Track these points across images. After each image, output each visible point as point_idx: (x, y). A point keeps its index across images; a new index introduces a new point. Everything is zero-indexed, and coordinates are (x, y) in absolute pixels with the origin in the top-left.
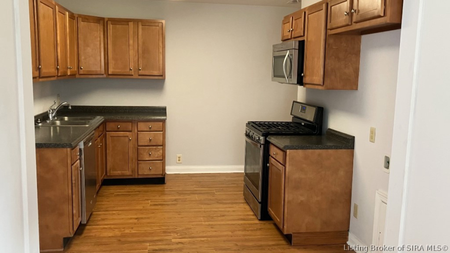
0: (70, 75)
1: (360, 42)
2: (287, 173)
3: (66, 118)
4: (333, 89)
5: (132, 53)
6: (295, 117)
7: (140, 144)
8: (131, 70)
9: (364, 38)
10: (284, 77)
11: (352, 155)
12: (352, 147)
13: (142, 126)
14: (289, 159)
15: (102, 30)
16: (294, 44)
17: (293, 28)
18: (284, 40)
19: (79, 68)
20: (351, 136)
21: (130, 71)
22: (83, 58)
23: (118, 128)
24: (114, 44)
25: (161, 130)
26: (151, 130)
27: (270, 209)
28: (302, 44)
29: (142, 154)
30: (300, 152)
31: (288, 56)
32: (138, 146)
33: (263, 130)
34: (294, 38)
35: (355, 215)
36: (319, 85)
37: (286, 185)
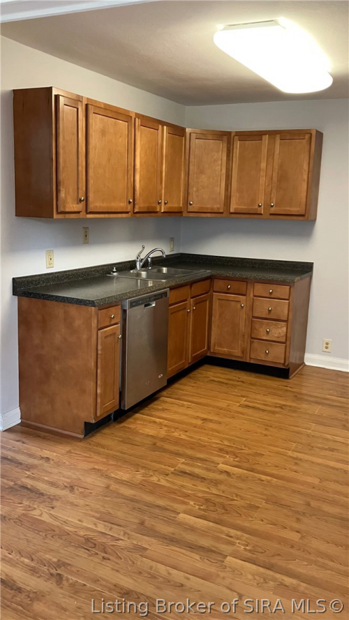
0: (164, 212)
3: (165, 270)
5: (263, 180)
7: (256, 315)
8: (260, 206)
13: (259, 289)
15: (225, 149)
19: (187, 202)
21: (259, 209)
22: (195, 189)
23: (228, 289)
24: (241, 169)
25: (287, 298)
26: (272, 296)
29: (256, 330)
32: (254, 317)
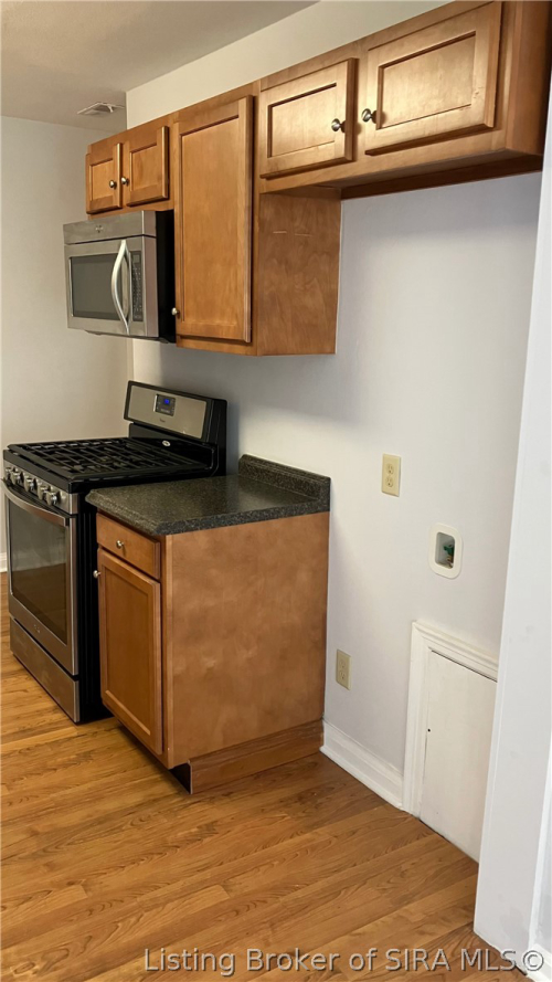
1: (339, 220)
2: (169, 601)
4: (276, 353)
6: (136, 424)
9: (349, 207)
10: (116, 317)
11: (325, 527)
12: (326, 506)
14: (173, 559)
16: (144, 221)
17: (128, 173)
18: (93, 213)
20: (322, 478)
27: (107, 692)
28: (165, 223)
30: (201, 538)
31: (125, 256)
33: (71, 476)
34: (132, 205)
35: (342, 678)
36: (242, 343)
37: (168, 633)
